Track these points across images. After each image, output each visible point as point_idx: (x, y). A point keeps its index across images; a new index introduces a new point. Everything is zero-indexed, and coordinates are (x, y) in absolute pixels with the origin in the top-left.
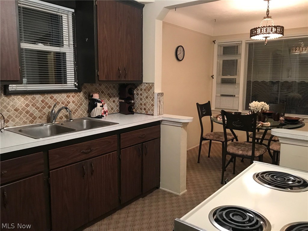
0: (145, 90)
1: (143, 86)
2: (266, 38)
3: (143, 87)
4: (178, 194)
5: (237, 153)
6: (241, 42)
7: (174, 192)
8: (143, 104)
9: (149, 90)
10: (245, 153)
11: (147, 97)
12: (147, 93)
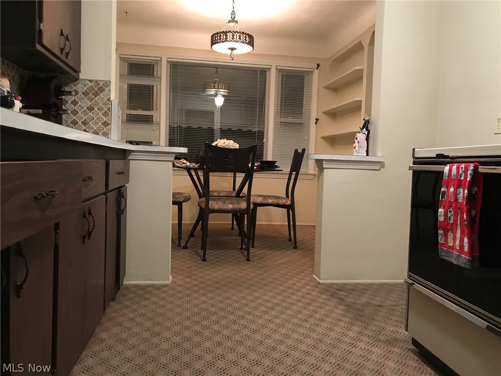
0: (85, 94)
1: (80, 85)
2: (232, 49)
3: (80, 88)
4: (166, 282)
5: (225, 207)
6: (160, 59)
7: (158, 282)
8: (80, 123)
9: (96, 95)
10: (237, 206)
11: (90, 109)
12: (91, 100)
